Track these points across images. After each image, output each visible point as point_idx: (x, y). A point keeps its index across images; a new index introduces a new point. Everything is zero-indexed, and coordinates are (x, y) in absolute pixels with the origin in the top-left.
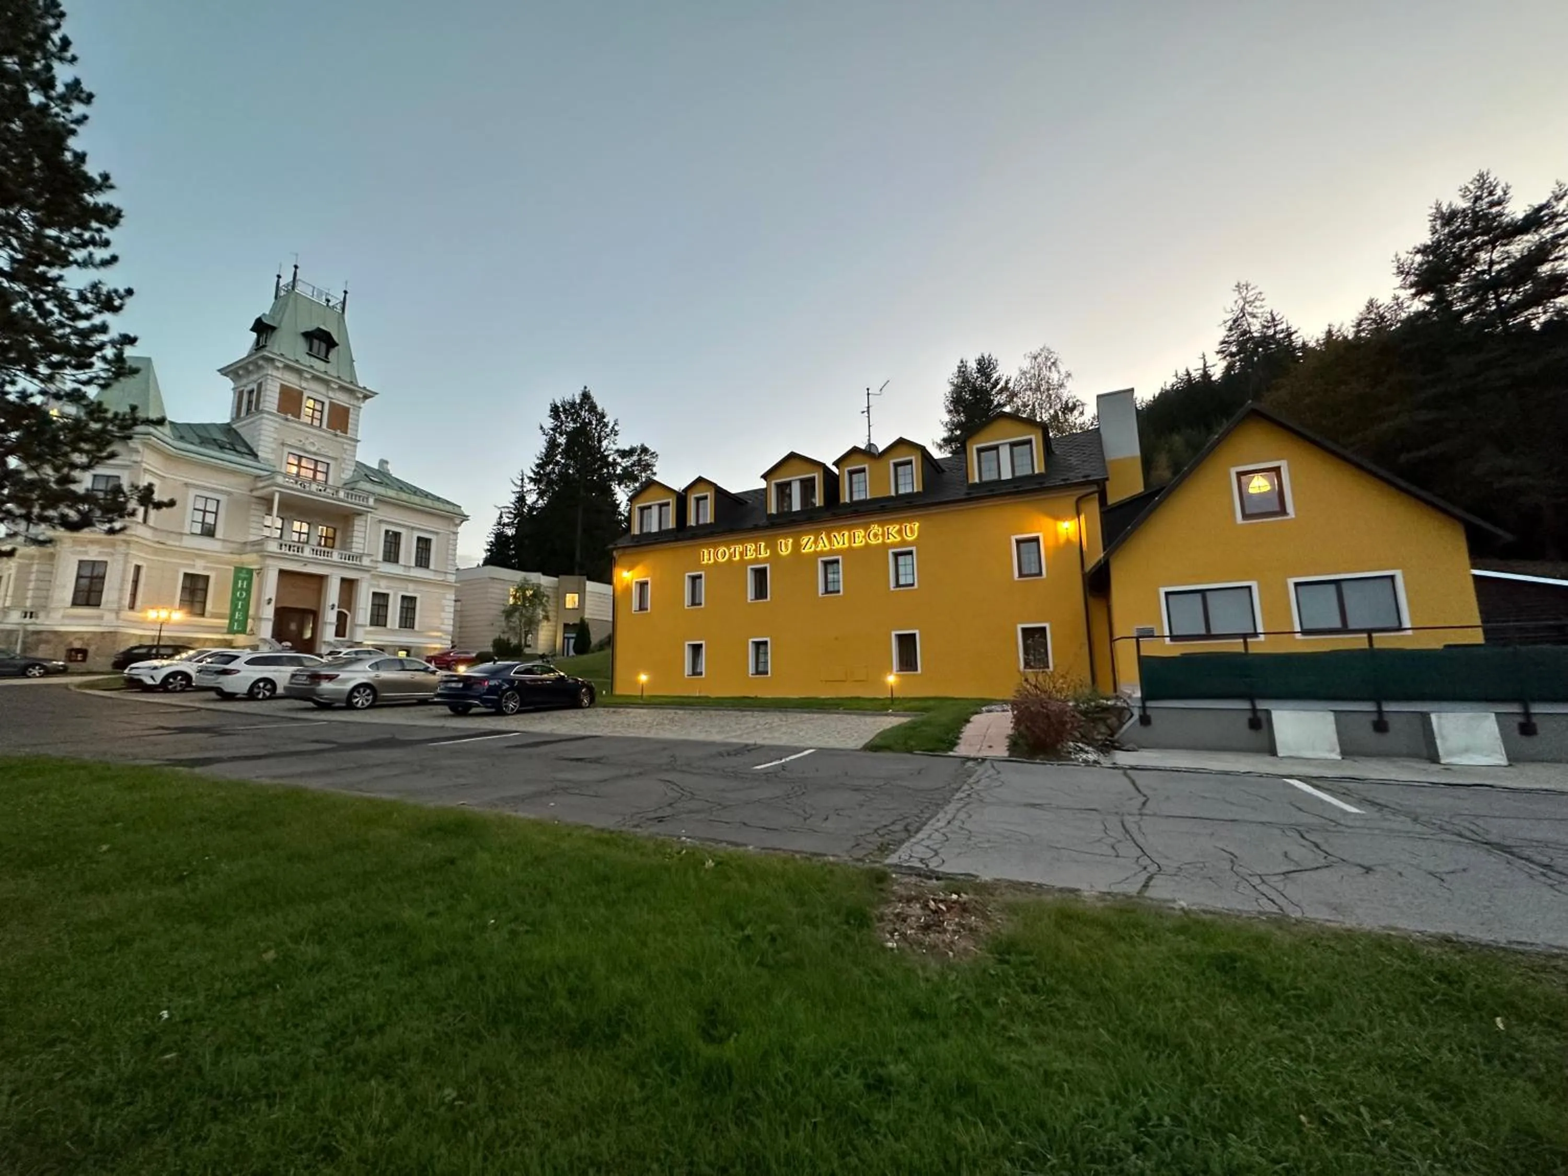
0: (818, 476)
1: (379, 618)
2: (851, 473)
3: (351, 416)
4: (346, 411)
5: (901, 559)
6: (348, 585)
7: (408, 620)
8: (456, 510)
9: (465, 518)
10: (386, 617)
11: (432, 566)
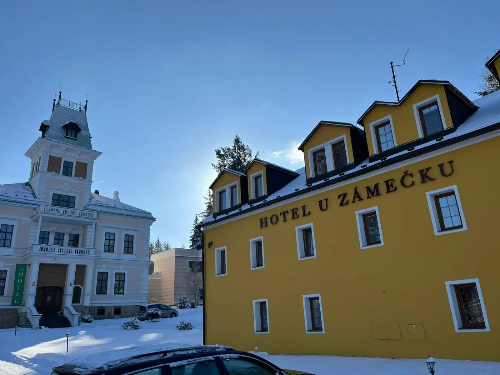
0: (346, 137)
1: (101, 289)
2: (377, 128)
3: (88, 168)
4: (85, 165)
5: (443, 201)
6: (81, 270)
7: (119, 288)
8: (148, 216)
9: (154, 219)
10: (106, 287)
11: (134, 252)
